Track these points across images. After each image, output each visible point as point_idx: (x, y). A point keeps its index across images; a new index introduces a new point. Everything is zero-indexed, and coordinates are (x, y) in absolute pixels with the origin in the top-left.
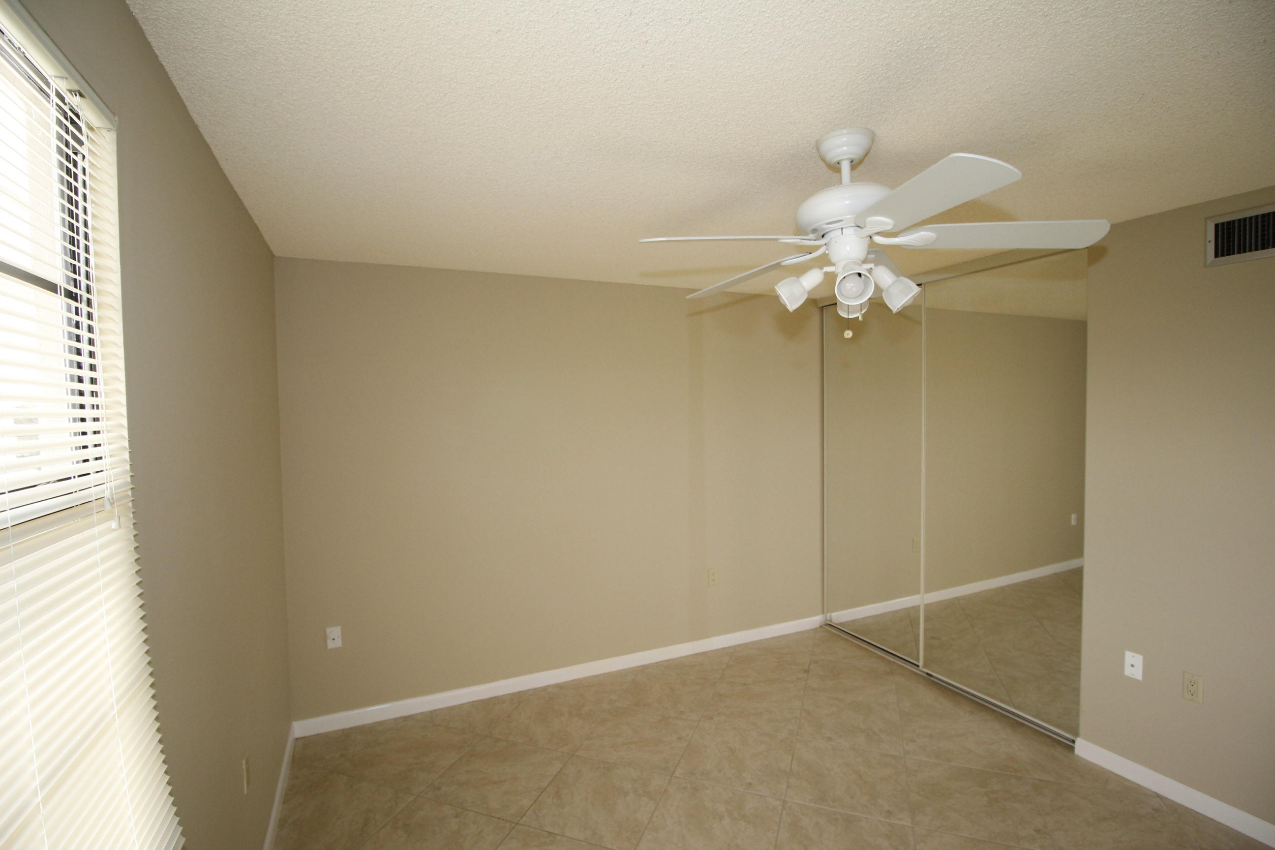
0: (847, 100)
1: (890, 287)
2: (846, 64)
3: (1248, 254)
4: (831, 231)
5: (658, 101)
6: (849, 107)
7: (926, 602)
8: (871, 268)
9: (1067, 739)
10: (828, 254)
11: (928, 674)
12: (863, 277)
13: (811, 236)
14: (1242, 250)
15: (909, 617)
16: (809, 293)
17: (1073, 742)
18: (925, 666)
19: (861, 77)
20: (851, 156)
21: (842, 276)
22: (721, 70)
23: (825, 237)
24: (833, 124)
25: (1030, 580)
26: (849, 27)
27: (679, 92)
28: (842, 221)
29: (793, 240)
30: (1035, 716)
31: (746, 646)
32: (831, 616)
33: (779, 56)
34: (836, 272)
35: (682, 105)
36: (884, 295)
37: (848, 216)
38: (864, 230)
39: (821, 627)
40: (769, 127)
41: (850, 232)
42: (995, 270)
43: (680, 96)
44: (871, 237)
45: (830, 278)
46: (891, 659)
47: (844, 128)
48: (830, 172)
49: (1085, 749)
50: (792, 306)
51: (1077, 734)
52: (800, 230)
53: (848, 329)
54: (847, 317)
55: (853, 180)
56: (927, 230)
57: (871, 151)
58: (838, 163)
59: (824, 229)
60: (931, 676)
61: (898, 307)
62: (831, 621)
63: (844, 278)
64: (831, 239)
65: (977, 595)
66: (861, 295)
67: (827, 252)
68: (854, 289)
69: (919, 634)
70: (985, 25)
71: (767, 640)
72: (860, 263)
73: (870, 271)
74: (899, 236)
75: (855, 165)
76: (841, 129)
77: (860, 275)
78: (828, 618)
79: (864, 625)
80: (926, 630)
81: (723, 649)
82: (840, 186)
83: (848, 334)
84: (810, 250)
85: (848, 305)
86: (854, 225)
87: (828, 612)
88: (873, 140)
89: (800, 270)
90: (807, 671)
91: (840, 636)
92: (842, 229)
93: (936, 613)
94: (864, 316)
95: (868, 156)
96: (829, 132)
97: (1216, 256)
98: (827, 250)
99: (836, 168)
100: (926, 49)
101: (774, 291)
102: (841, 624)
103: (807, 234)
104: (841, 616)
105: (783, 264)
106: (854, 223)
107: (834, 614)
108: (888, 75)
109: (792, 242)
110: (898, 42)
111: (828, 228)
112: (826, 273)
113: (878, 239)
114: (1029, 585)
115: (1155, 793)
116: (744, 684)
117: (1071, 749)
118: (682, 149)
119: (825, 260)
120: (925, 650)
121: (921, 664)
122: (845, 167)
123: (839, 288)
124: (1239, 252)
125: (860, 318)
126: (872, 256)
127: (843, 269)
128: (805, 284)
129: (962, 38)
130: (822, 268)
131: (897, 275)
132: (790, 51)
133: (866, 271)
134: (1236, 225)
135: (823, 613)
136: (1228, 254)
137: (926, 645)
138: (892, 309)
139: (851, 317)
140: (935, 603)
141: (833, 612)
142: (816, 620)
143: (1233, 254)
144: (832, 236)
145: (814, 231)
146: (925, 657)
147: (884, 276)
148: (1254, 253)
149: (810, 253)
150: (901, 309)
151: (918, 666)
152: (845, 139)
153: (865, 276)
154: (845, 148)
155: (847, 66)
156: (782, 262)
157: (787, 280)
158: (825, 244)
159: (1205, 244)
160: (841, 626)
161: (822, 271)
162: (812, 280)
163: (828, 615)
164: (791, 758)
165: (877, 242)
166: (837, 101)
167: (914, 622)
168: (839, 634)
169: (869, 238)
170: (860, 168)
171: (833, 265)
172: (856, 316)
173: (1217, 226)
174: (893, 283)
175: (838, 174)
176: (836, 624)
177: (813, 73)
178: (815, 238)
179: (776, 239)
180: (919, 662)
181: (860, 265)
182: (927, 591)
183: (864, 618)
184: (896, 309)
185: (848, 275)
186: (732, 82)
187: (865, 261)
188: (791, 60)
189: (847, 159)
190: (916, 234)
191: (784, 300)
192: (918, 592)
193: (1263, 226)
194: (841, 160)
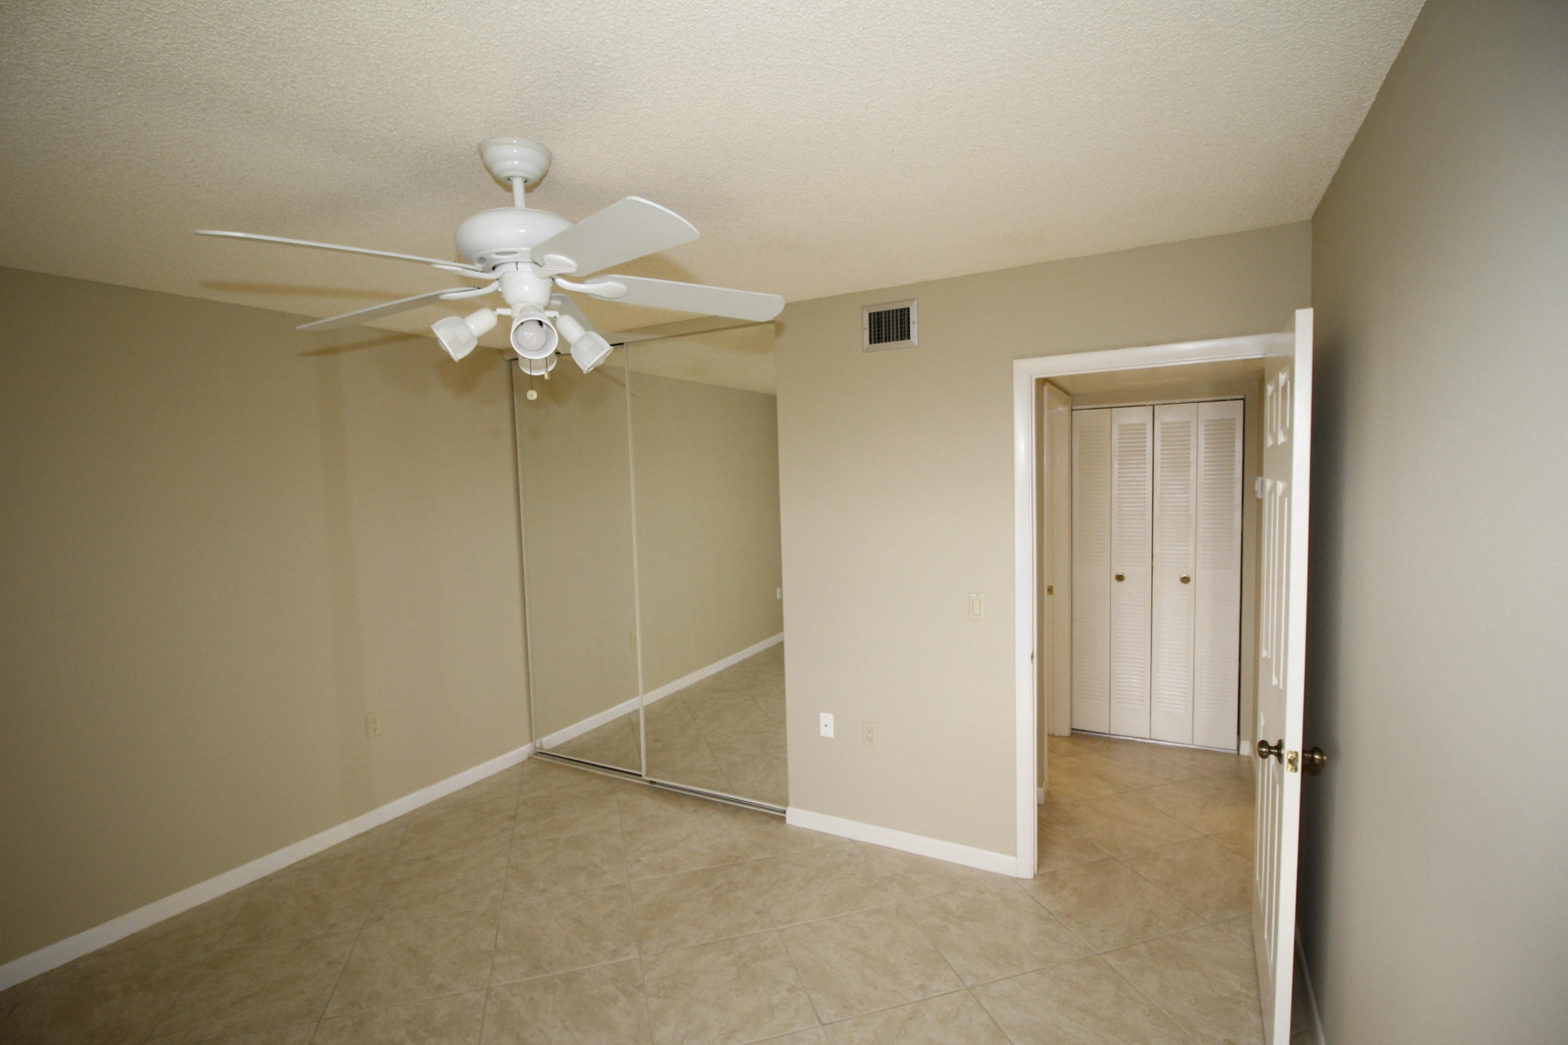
0: (513, 102)
1: (579, 340)
2: (507, 56)
3: (891, 343)
4: (501, 264)
5: (221, 23)
6: (516, 111)
7: (645, 703)
8: (555, 317)
9: (779, 811)
10: (501, 292)
11: (651, 782)
12: (544, 326)
13: (478, 266)
14: (888, 339)
15: (629, 723)
16: (480, 339)
17: (784, 812)
18: (648, 773)
19: (528, 77)
20: (526, 175)
21: (518, 321)
22: (327, 8)
23: (497, 269)
24: (498, 127)
25: (744, 660)
26: (506, 9)
27: (258, 20)
28: (515, 253)
29: (452, 268)
30: (752, 798)
31: (430, 806)
32: (541, 742)
33: (414, 16)
34: (513, 317)
35: (266, 41)
36: (572, 351)
37: (524, 249)
38: (543, 268)
39: (530, 758)
40: (409, 108)
41: (526, 268)
42: (696, 336)
43: (260, 26)
44: (553, 279)
45: (505, 322)
46: (613, 776)
47: (513, 136)
48: (500, 189)
49: (797, 817)
50: (458, 355)
51: (787, 804)
52: (463, 257)
53: (532, 389)
54: (529, 373)
55: (528, 204)
56: (614, 280)
57: (549, 174)
58: (509, 179)
59: (494, 260)
60: (654, 783)
61: (589, 366)
62: (541, 748)
63: (522, 323)
64: (504, 273)
65: (697, 685)
66: (544, 347)
67: (500, 290)
68: (535, 340)
69: (640, 740)
70: (661, 60)
71: (458, 792)
72: (541, 308)
73: (554, 320)
74: (586, 282)
75: (530, 186)
76: (509, 136)
77: (541, 323)
78: (538, 745)
79: (581, 744)
80: (647, 735)
81: (396, 819)
82: (512, 208)
83: (532, 395)
84: (479, 284)
85: (530, 360)
86: (530, 260)
87: (537, 738)
88: (550, 160)
89: (466, 308)
90: (513, 818)
91: (553, 763)
92: (517, 263)
93: (654, 714)
94: (551, 373)
95: (546, 178)
96: (494, 137)
97: (870, 343)
98: (500, 286)
99: (506, 184)
100: (600, 67)
101: (432, 332)
102: (554, 749)
103: (472, 263)
104: (552, 740)
105: (443, 297)
106: (531, 258)
107: (545, 739)
108: (559, 85)
109: (455, 270)
110: (568, 47)
111: (497, 260)
112: (500, 317)
113: (562, 282)
114: (744, 664)
115: (849, 839)
116: (428, 858)
117: (783, 819)
118: (273, 107)
119: (497, 300)
120: (647, 756)
121: (643, 773)
122: (518, 186)
123: (516, 338)
124: (886, 341)
125: (546, 377)
126: (557, 303)
127: (520, 312)
128: (472, 327)
129: (638, 67)
130: (494, 309)
131: (587, 329)
132: (430, 14)
133: (548, 320)
134: (883, 316)
135: (531, 740)
136: (879, 342)
137: (647, 750)
138: (583, 369)
139: (534, 374)
140: (657, 701)
141: (545, 735)
142: (522, 752)
143: (882, 342)
144: (505, 271)
145: (482, 260)
146: (648, 764)
147: (571, 328)
148: (896, 343)
149: (479, 288)
150: (592, 369)
151: (641, 776)
152: (515, 151)
153: (547, 325)
154: (516, 163)
155: (507, 58)
156: (443, 294)
157: (444, 320)
158: (497, 279)
159: (863, 331)
160: (554, 751)
161: (495, 312)
162: (482, 322)
163: (538, 742)
164: (494, 932)
165: (561, 286)
166: (500, 100)
167: (634, 728)
168: (552, 761)
169: (551, 280)
170: (536, 191)
171: (508, 306)
172: (542, 373)
173: (870, 315)
174: (583, 337)
175: (508, 194)
176: (549, 750)
177: (464, 53)
178: (482, 270)
179: (429, 263)
180: (641, 771)
181: (541, 312)
182: (646, 690)
183: (581, 736)
184: (587, 369)
185: (526, 321)
186: (346, 29)
187: (547, 308)
188: (432, 27)
189: (520, 177)
190: (604, 284)
191: (444, 345)
192: (637, 694)
193: (901, 320)
194: (513, 177)
